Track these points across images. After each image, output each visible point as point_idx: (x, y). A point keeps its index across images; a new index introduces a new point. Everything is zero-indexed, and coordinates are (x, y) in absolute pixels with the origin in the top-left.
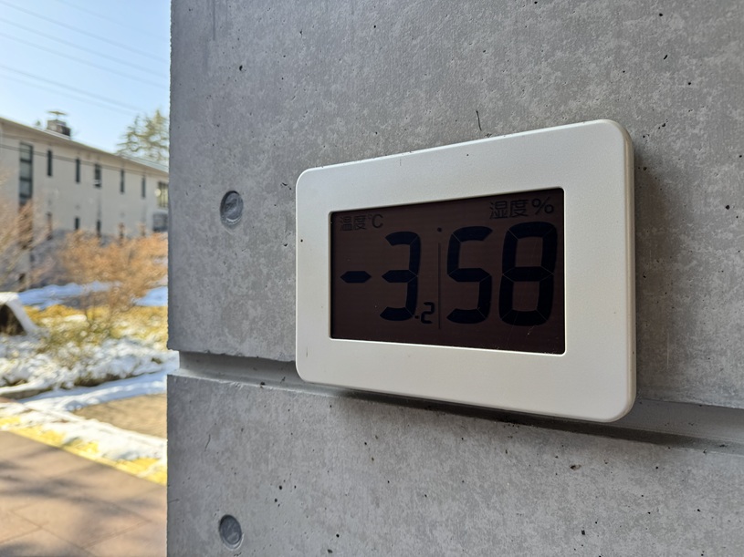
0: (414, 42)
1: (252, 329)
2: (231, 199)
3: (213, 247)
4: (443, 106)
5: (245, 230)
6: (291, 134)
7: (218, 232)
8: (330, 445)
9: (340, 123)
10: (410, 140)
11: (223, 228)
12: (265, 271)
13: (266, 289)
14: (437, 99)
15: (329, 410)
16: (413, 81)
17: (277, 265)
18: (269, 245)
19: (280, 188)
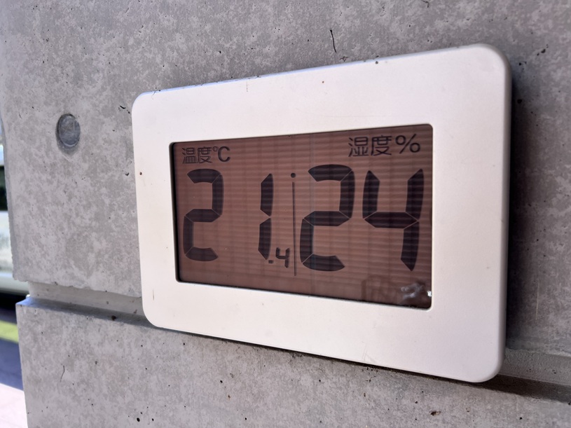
1: (98, 263)
2: (67, 122)
3: (52, 174)
4: (294, 24)
5: (84, 158)
6: (127, 51)
7: (55, 158)
8: (185, 382)
9: (179, 40)
11: (60, 154)
12: (107, 201)
13: (110, 221)
14: (286, 15)
15: (182, 347)
17: (120, 196)
18: (110, 174)
19: (118, 112)
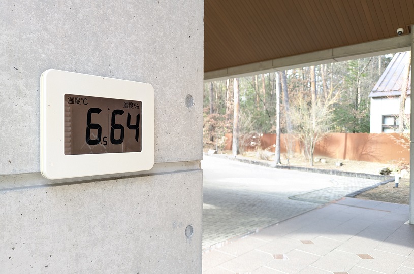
0: (87, 26)
10: (86, 67)
16: (87, 42)
